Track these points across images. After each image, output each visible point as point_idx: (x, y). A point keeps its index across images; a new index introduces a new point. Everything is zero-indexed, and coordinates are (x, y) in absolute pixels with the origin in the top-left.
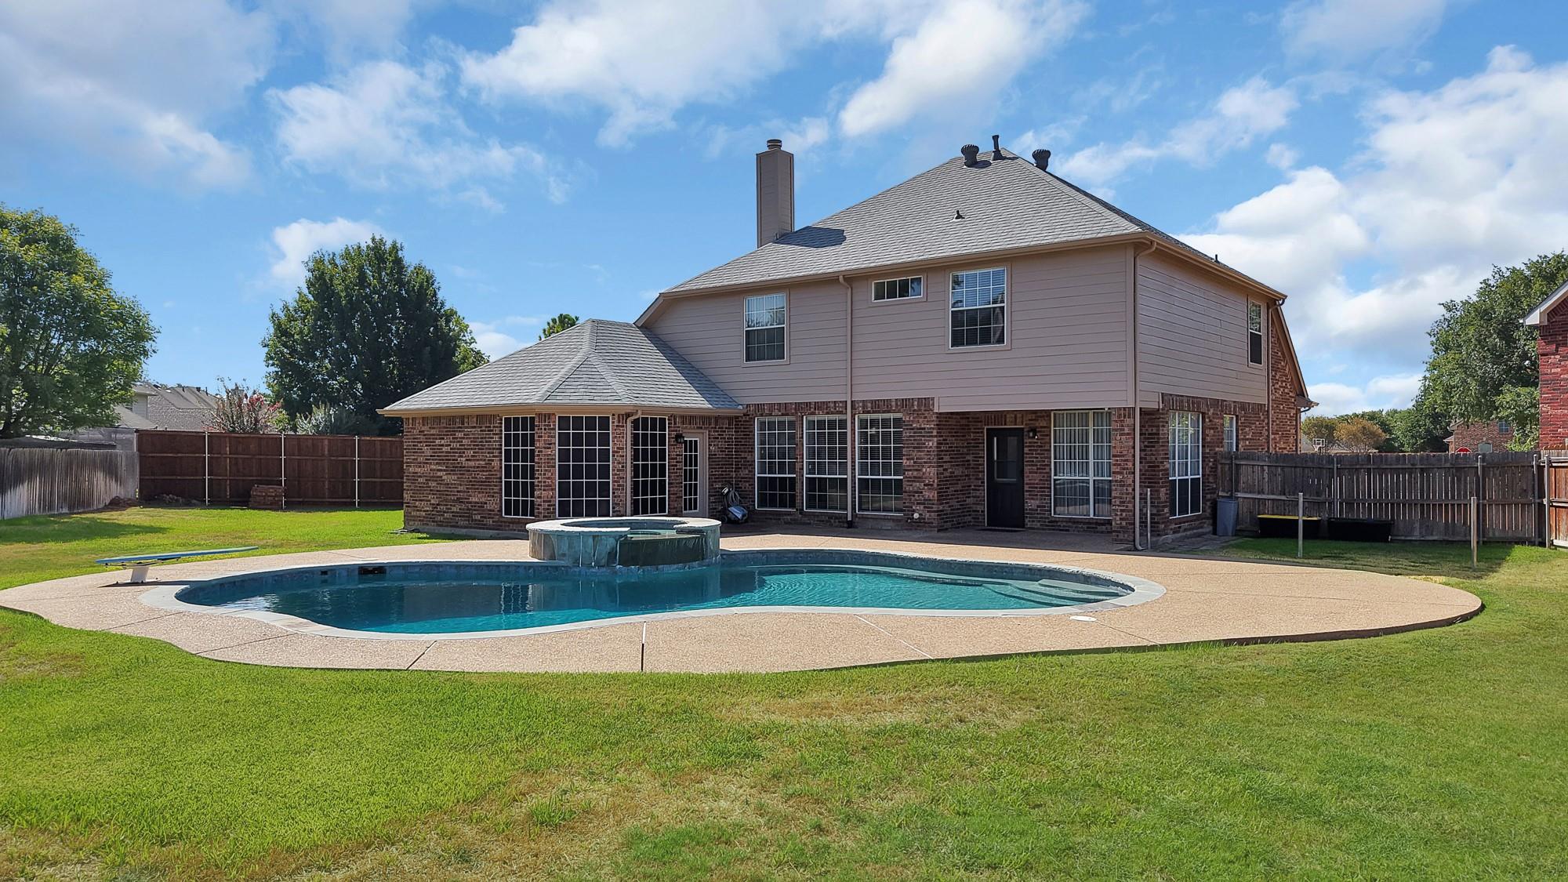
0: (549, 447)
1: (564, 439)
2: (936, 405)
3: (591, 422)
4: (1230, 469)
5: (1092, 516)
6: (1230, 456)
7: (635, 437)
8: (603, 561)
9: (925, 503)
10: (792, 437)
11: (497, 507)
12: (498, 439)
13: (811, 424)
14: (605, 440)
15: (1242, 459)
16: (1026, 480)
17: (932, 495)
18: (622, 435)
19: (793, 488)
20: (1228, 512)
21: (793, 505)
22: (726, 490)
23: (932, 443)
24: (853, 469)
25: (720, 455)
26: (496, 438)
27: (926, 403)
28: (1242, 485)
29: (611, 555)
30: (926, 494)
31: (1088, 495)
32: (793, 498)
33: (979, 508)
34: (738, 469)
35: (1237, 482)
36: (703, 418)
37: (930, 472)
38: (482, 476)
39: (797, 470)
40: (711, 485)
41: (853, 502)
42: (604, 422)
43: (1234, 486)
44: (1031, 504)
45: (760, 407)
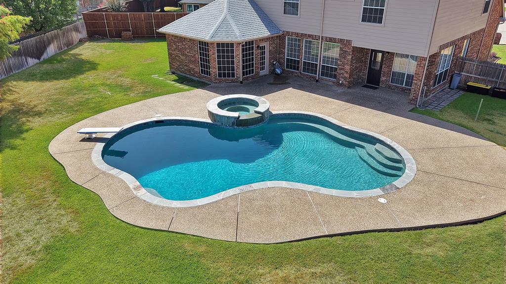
0: (213, 54)
1: (218, 51)
2: (353, 43)
3: (227, 44)
4: (462, 63)
5: (404, 86)
6: (463, 58)
7: (243, 49)
8: (231, 125)
9: (345, 78)
10: (299, 45)
11: (198, 71)
12: (197, 48)
13: (306, 42)
14: (232, 52)
15: (467, 60)
16: (382, 70)
17: (347, 76)
18: (238, 50)
19: (298, 64)
20: (456, 80)
21: (298, 70)
22: (275, 63)
23: (350, 57)
24: (320, 61)
25: (273, 50)
26: (196, 47)
27: (349, 42)
28: (464, 70)
29: (233, 124)
30: (345, 75)
31: (404, 78)
32: (298, 67)
33: (364, 77)
34: (279, 54)
35: (463, 68)
36: (267, 39)
37: (348, 67)
38: (193, 59)
39: (300, 57)
40: (270, 61)
41: (319, 73)
42: (232, 45)
43: (461, 70)
44: (383, 78)
45: (288, 32)
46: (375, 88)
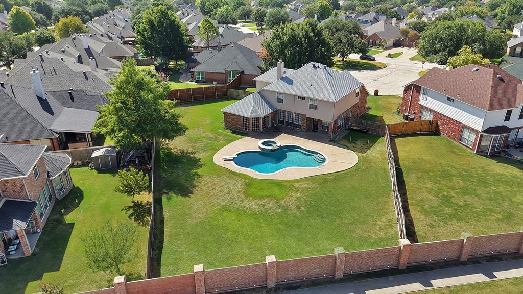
1: (253, 121)
2: (306, 116)
3: (256, 118)
9: (304, 129)
10: (284, 115)
11: (242, 128)
13: (287, 114)
14: (258, 121)
16: (318, 125)
18: (261, 119)
20: (347, 126)
23: (305, 121)
24: (294, 122)
25: (273, 116)
26: (242, 119)
28: (350, 122)
29: (269, 151)
33: (311, 127)
36: (271, 113)
37: (305, 125)
38: (239, 123)
39: (285, 120)
44: (319, 128)
45: (279, 110)
46: (316, 132)
